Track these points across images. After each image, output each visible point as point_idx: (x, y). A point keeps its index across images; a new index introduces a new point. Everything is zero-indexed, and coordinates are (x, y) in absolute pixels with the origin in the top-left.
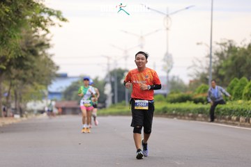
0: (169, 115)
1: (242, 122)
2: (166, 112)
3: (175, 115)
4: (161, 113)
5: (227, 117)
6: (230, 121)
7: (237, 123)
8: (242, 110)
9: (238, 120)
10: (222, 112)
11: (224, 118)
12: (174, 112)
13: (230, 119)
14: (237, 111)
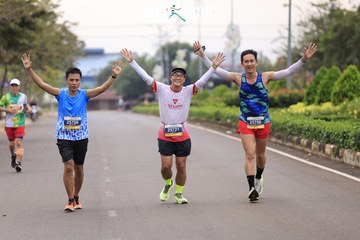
0: (221, 124)
1: (315, 149)
2: (219, 120)
3: (230, 127)
4: (213, 120)
5: (295, 138)
6: (298, 147)
7: (308, 150)
8: (315, 130)
9: (309, 145)
10: (289, 130)
11: (290, 140)
12: (229, 121)
13: (298, 142)
14: (308, 130)
